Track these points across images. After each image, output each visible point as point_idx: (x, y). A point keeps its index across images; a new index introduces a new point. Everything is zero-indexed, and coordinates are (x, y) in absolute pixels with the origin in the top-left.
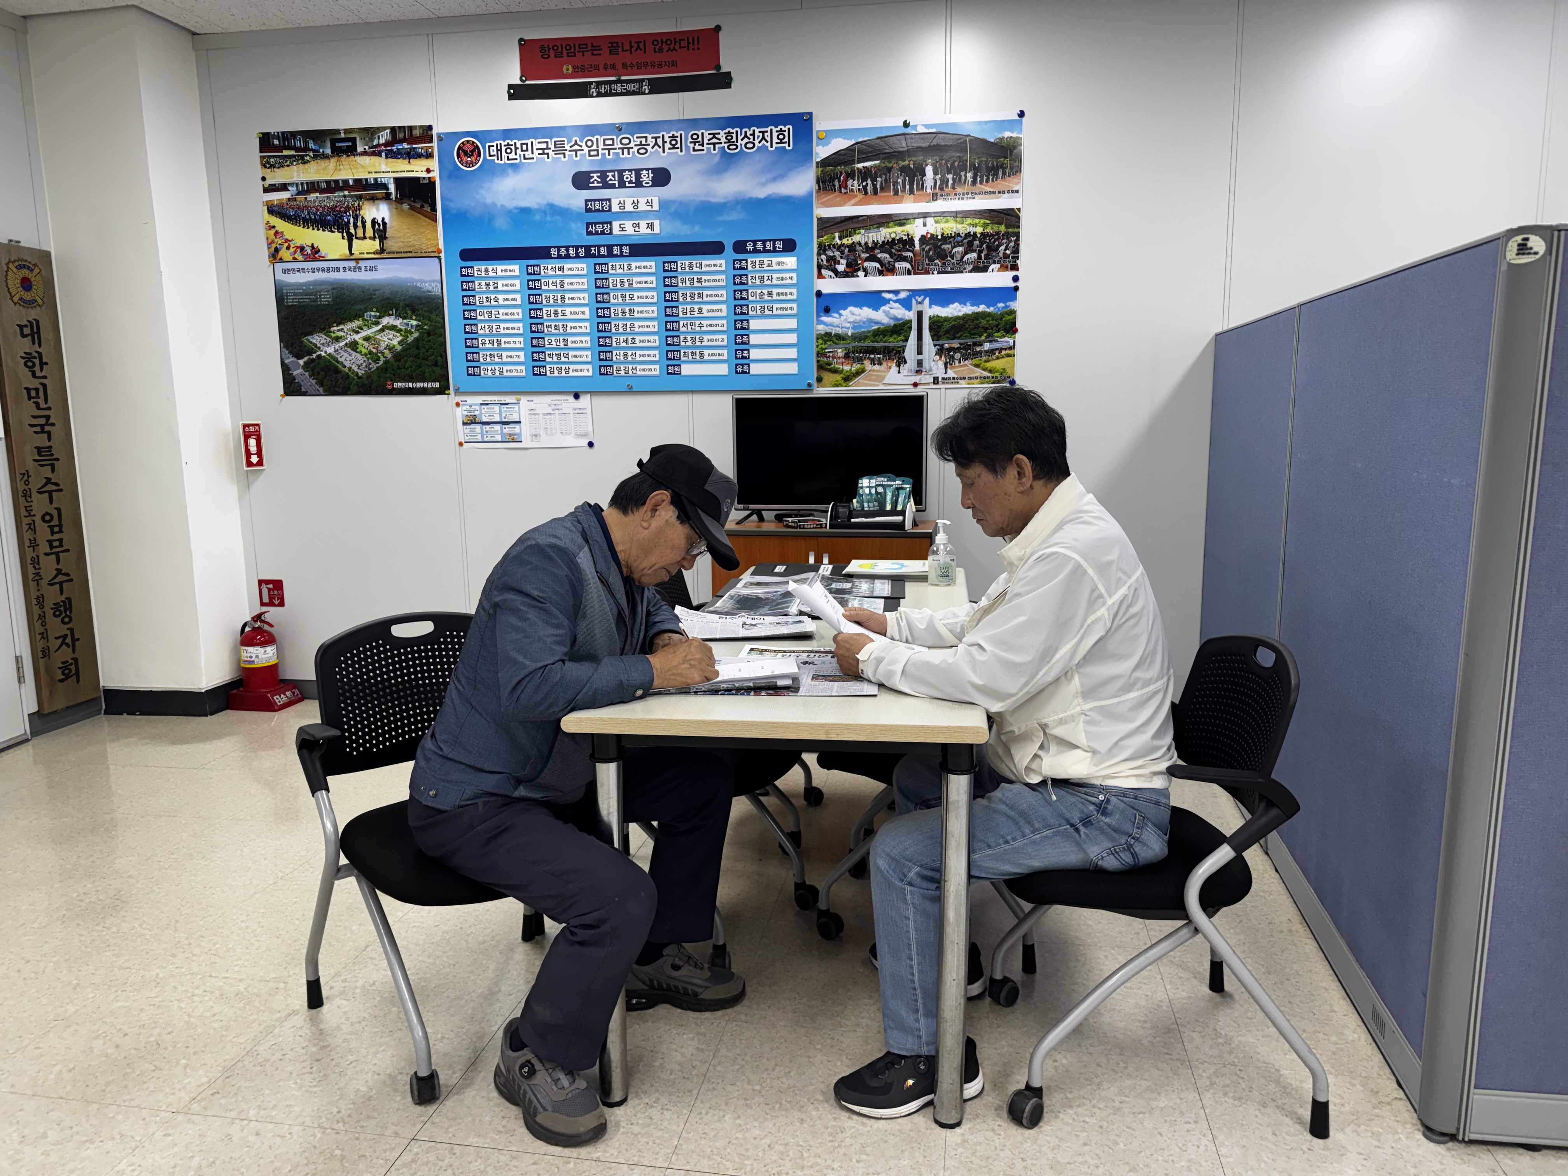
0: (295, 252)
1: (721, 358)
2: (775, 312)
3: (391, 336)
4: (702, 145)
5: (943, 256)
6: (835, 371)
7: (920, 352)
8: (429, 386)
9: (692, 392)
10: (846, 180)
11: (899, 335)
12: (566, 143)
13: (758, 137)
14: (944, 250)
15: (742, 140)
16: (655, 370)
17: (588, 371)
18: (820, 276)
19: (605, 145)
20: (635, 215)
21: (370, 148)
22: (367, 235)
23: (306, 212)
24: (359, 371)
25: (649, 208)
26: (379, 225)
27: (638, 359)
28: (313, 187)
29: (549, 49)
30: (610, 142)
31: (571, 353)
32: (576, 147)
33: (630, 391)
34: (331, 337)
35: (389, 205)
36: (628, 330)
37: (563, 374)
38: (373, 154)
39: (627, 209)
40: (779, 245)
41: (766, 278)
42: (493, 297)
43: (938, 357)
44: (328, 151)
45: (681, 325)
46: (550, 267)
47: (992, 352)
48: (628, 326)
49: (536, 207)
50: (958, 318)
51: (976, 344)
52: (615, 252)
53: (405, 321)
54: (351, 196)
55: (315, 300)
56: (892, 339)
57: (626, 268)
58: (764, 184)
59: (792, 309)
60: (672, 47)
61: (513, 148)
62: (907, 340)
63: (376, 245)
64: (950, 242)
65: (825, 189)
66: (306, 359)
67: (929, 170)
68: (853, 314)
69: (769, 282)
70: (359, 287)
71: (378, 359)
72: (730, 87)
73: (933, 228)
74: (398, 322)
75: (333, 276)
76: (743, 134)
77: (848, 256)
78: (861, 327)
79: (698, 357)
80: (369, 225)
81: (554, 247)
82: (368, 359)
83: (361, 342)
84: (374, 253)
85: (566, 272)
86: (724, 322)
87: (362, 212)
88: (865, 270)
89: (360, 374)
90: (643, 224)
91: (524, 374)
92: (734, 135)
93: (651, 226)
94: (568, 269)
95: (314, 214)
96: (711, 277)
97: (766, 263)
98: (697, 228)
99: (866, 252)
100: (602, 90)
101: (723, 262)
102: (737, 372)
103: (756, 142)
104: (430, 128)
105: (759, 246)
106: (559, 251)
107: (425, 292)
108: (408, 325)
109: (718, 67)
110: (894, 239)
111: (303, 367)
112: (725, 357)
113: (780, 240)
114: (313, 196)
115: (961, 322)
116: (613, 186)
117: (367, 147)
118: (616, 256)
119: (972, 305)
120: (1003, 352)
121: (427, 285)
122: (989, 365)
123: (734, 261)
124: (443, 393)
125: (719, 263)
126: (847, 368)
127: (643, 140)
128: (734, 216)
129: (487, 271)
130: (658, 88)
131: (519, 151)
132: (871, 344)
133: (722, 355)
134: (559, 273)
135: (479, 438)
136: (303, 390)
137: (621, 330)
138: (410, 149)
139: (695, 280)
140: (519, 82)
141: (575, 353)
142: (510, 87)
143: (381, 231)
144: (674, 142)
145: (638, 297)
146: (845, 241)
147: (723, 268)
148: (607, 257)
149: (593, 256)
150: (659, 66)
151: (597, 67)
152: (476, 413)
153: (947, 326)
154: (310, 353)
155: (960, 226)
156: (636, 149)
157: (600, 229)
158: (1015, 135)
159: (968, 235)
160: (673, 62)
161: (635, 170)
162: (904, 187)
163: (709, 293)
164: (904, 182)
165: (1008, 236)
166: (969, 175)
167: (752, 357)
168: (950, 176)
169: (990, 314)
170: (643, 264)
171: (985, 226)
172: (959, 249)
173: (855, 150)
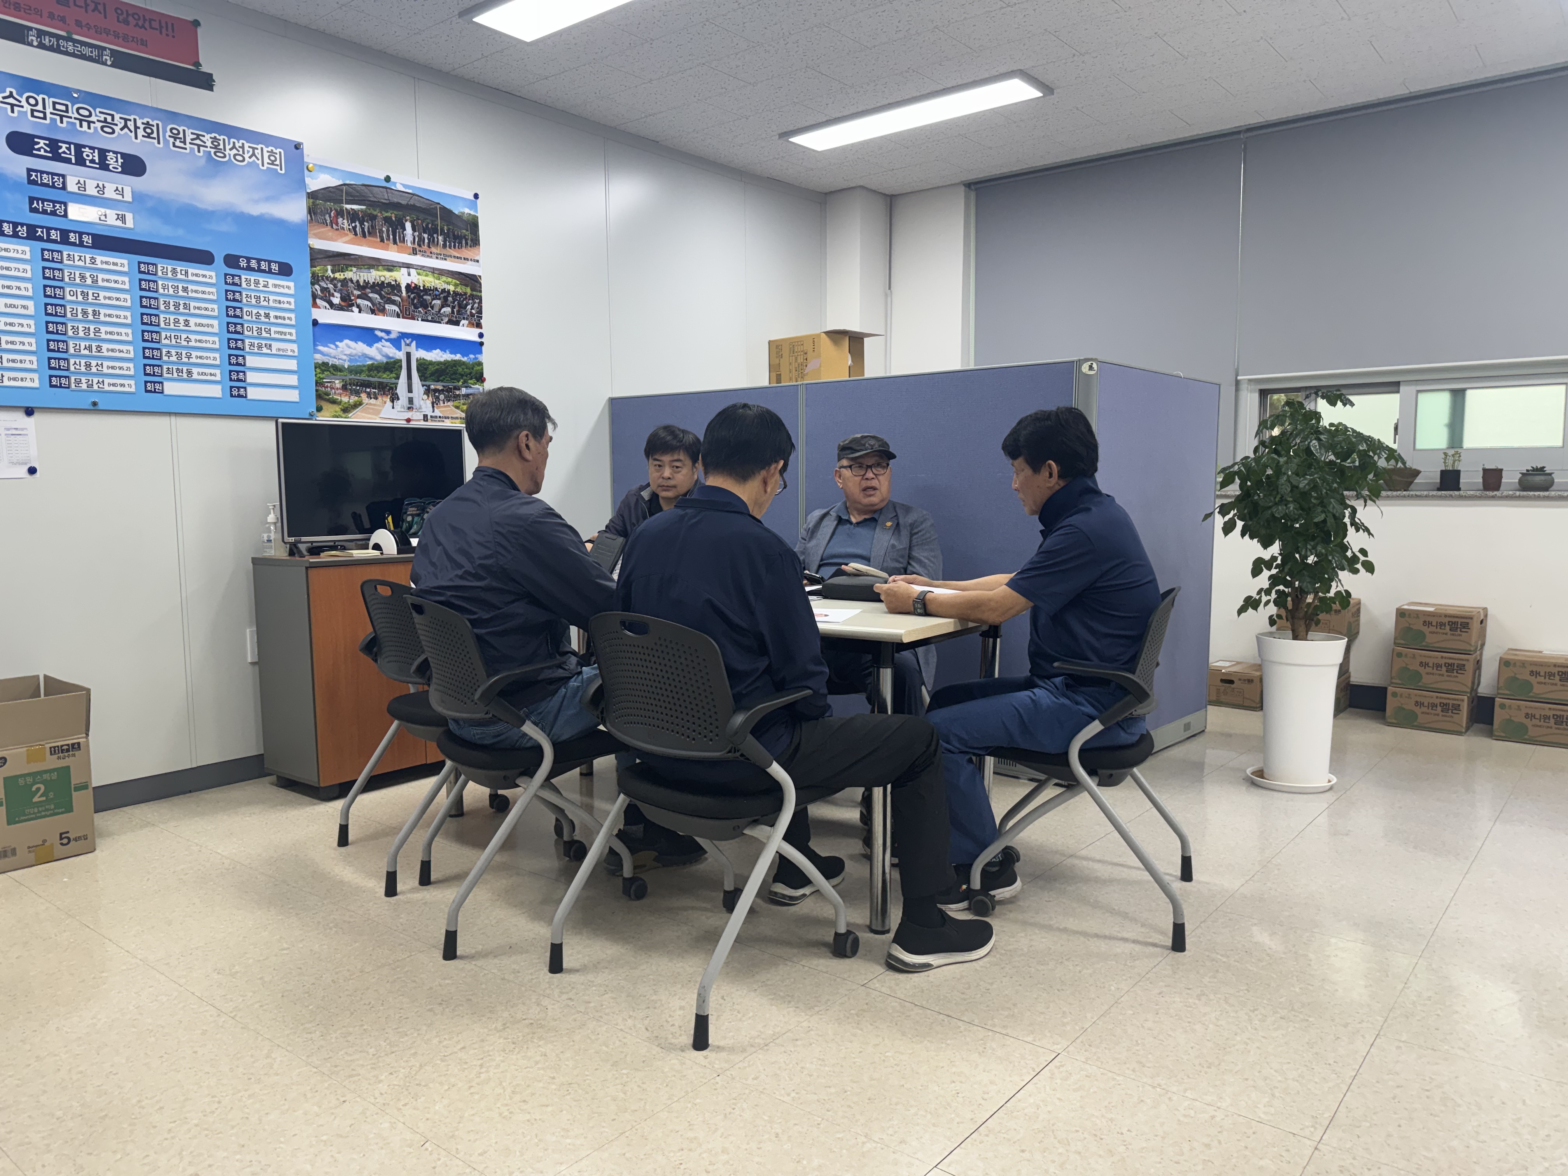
1: (213, 378)
2: (273, 335)
4: (185, 144)
5: (425, 305)
6: (334, 402)
7: (410, 390)
9: (177, 414)
10: (337, 216)
11: (391, 372)
13: (248, 152)
14: (425, 300)
15: (231, 149)
17: (33, 381)
18: (315, 305)
19: (54, 108)
20: (99, 201)
25: (120, 197)
27: (105, 370)
30: (63, 108)
31: (5, 357)
32: (11, 100)
33: (94, 408)
36: (92, 335)
39: (88, 192)
40: (275, 267)
41: (262, 299)
43: (425, 397)
45: (163, 336)
48: (92, 330)
50: (439, 363)
51: (455, 388)
52: (73, 240)
56: (385, 376)
57: (88, 261)
58: (257, 202)
59: (290, 334)
60: (140, 23)
62: (398, 378)
64: (430, 295)
65: (317, 221)
67: (408, 225)
68: (349, 347)
69: (265, 303)
72: (212, 90)
73: (415, 278)
76: (231, 145)
77: (341, 290)
78: (356, 361)
79: (185, 375)
86: (216, 339)
88: (358, 306)
90: (112, 215)
92: (221, 142)
93: (122, 218)
96: (200, 289)
97: (262, 283)
98: (181, 232)
99: (358, 290)
100: (46, 41)
101: (213, 274)
102: (232, 396)
103: (246, 156)
105: (254, 264)
109: (197, 64)
110: (383, 282)
112: (218, 378)
113: (275, 262)
115: (443, 367)
116: (68, 161)
118: (74, 244)
119: (451, 353)
123: (226, 275)
125: (209, 275)
126: (345, 399)
127: (109, 118)
128: (223, 228)
130: (122, 62)
132: (367, 378)
133: (214, 375)
137: (81, 334)
139: (180, 288)
141: (12, 357)
144: (149, 131)
145: (105, 298)
146: (337, 275)
147: (213, 281)
148: (61, 243)
149: (40, 239)
150: (126, 40)
151: (38, 12)
153: (432, 368)
155: (437, 282)
156: (99, 125)
157: (49, 207)
158: (472, 213)
159: (444, 291)
160: (142, 40)
161: (99, 150)
162: (388, 236)
163: (197, 305)
164: (388, 231)
165: (472, 297)
166: (440, 238)
167: (249, 380)
168: (426, 236)
169: (464, 363)
170: (111, 260)
171: (456, 285)
172: (437, 302)
173: (342, 191)
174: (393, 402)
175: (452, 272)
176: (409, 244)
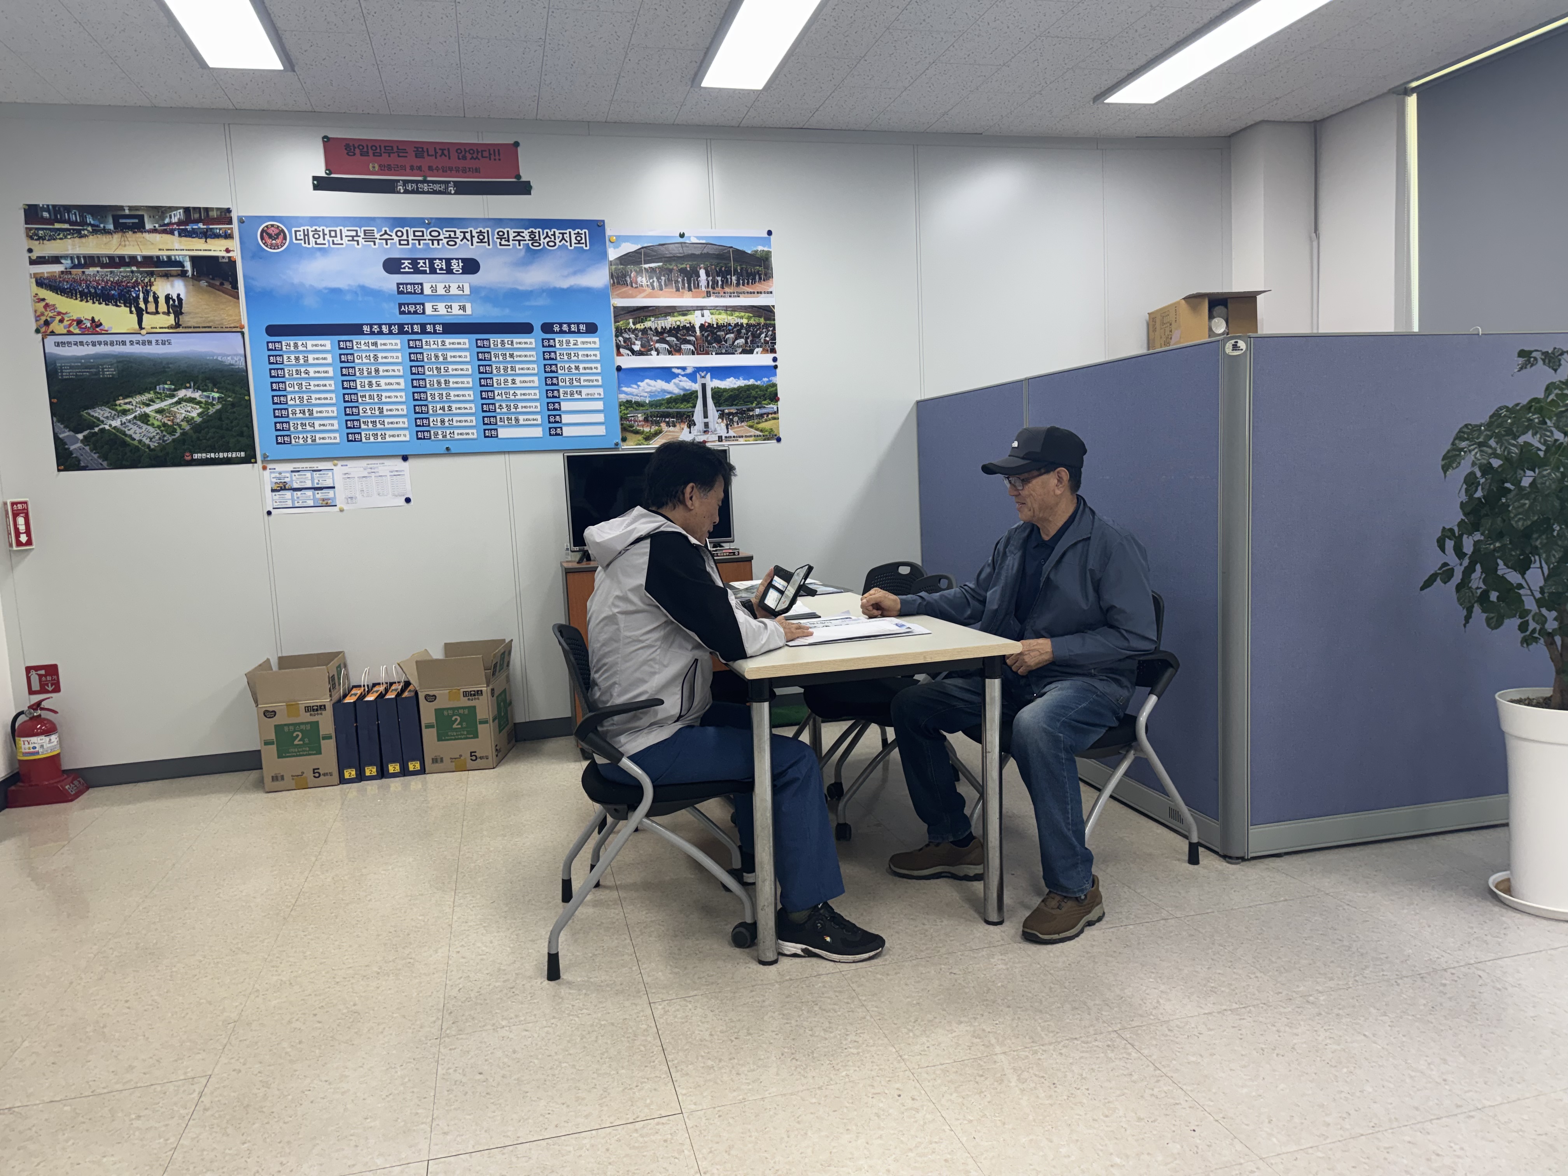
0: (70, 325)
1: (535, 422)
2: (582, 383)
3: (189, 409)
4: (508, 241)
5: (718, 340)
6: (637, 432)
7: (706, 416)
8: (234, 455)
9: (509, 452)
10: (636, 277)
11: (688, 402)
12: (375, 232)
13: (559, 237)
14: (719, 336)
15: (544, 239)
16: (473, 434)
17: (405, 436)
18: (619, 354)
19: (414, 236)
20: (446, 297)
21: (160, 226)
22: (160, 310)
23: (84, 286)
24: (151, 444)
25: (461, 293)
26: (174, 301)
27: (455, 424)
28: (92, 261)
29: (355, 148)
30: (420, 234)
31: (386, 420)
32: (386, 237)
33: (448, 453)
34: (116, 410)
35: (184, 281)
36: (445, 399)
37: (380, 439)
38: (165, 232)
39: (439, 293)
40: (583, 328)
41: (573, 355)
42: (303, 370)
43: (720, 420)
44: (111, 227)
45: (496, 394)
46: (363, 342)
47: (761, 416)
48: (444, 395)
49: (347, 288)
50: (733, 389)
51: (749, 410)
52: (429, 330)
53: (205, 393)
54: (141, 273)
55: (97, 373)
56: (682, 406)
57: (440, 344)
58: (566, 277)
59: (597, 380)
60: (475, 156)
61: (321, 234)
62: (694, 407)
63: (171, 320)
64: (723, 330)
65: (618, 283)
66: (86, 433)
67: (702, 273)
68: (649, 385)
69: (576, 358)
70: (149, 360)
71: (175, 431)
72: (530, 194)
73: (709, 318)
74: (197, 395)
75: (118, 349)
76: (545, 235)
77: (641, 338)
78: (656, 396)
79: (513, 422)
80: (162, 300)
81: (367, 325)
82: (162, 431)
83: (153, 414)
84: (168, 328)
85: (379, 347)
86: (537, 391)
87: (153, 288)
88: (657, 350)
89: (152, 447)
90: (456, 306)
91: (338, 441)
92: (537, 235)
94: (381, 344)
95: (95, 288)
96: (523, 353)
97: (572, 342)
98: (507, 311)
99: (657, 336)
100: (409, 188)
101: (533, 340)
102: (550, 435)
103: (557, 241)
104: (229, 211)
105: (565, 328)
106: (371, 328)
107: (226, 365)
108: (209, 397)
109: (518, 177)
110: (678, 326)
111: (82, 441)
112: (539, 422)
113: (583, 323)
114: (92, 271)
115: (737, 392)
116: (424, 272)
117: (157, 225)
118: (430, 333)
119: (744, 379)
120: (770, 416)
121: (229, 358)
122: (760, 426)
123: (543, 340)
124: (250, 462)
125: (529, 341)
126: (647, 429)
127: (452, 234)
128: (540, 302)
129: (296, 346)
130: (463, 189)
131: (327, 237)
132: (666, 410)
133: (536, 420)
134: (372, 348)
135: (290, 504)
136: (82, 464)
137: (437, 399)
138: (207, 229)
139: (507, 355)
140: (324, 175)
141: (391, 420)
142: (315, 178)
143: (176, 307)
144: (481, 237)
145: (453, 370)
146: (638, 326)
147: (533, 346)
148: (421, 333)
149: (407, 333)
150: (464, 171)
151: (403, 168)
152: (286, 480)
153: (726, 395)
154: (92, 426)
155: (730, 318)
156: (445, 241)
157: (412, 310)
158: (766, 249)
159: (737, 325)
160: (476, 169)
161: (446, 259)
162: (683, 284)
163: (521, 366)
164: (683, 281)
165: (766, 326)
166: (734, 278)
167: (563, 422)
168: (719, 279)
169: (757, 387)
170: (456, 341)
171: (749, 318)
172: (732, 335)
173: (641, 253)
174: (690, 427)
175: (745, 306)
176: (703, 289)
